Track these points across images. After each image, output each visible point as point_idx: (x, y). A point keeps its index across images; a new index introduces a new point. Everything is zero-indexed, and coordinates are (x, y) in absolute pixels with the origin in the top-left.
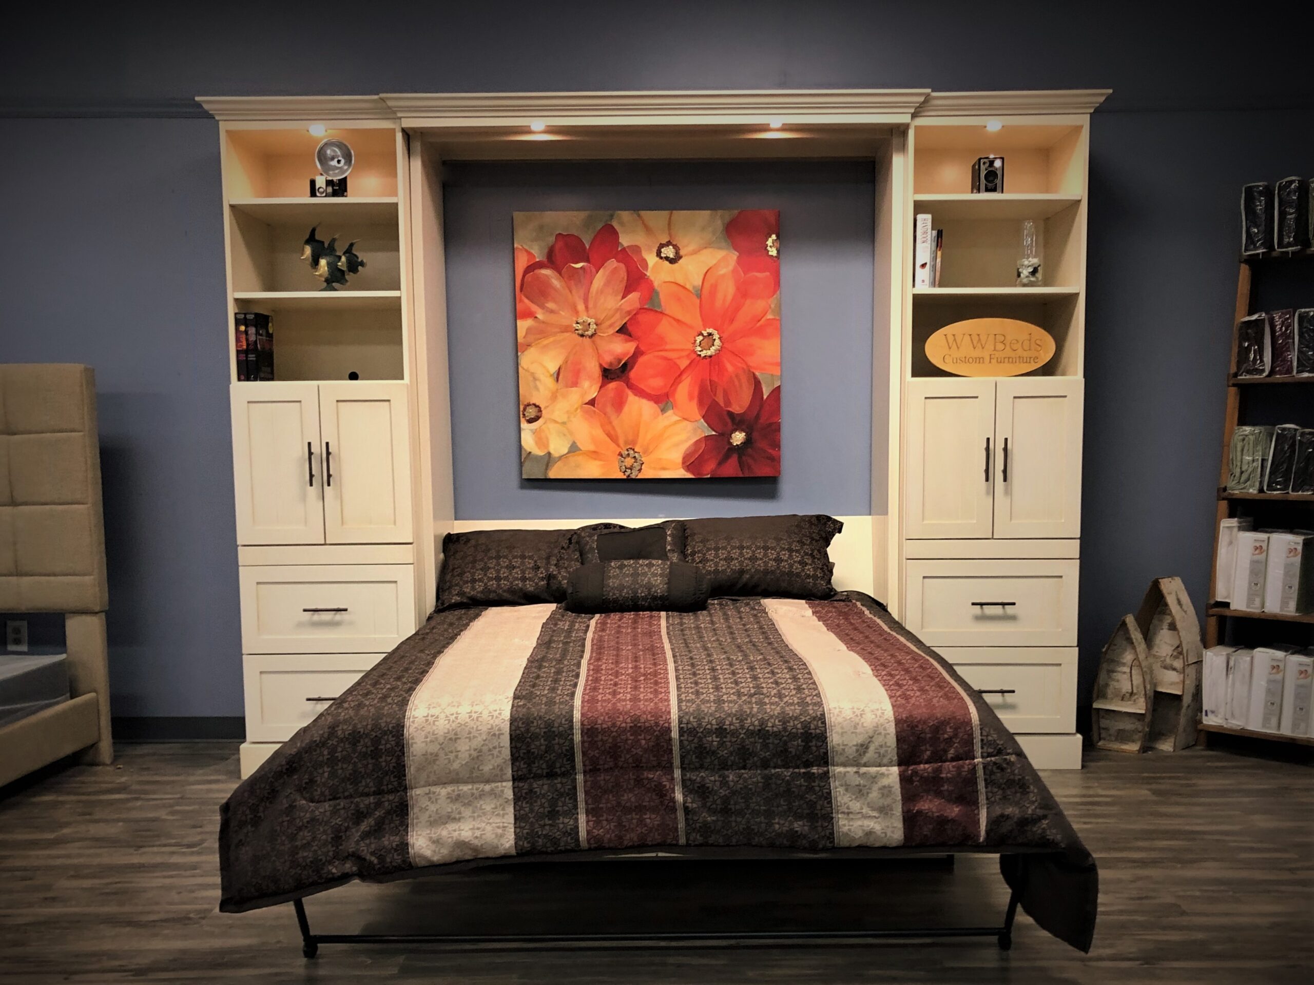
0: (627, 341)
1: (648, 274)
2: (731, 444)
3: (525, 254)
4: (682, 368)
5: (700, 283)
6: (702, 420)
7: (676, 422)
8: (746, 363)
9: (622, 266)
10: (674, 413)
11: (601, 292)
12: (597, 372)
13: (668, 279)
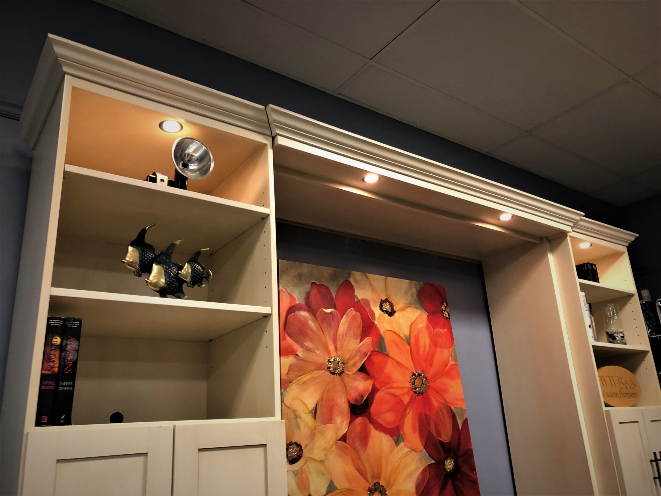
0: (367, 379)
1: (376, 323)
2: (445, 470)
3: (288, 296)
4: (406, 403)
5: (409, 334)
6: (424, 450)
7: (407, 454)
8: (445, 399)
9: (359, 314)
10: (405, 445)
11: (345, 334)
12: (345, 407)
13: (389, 328)
